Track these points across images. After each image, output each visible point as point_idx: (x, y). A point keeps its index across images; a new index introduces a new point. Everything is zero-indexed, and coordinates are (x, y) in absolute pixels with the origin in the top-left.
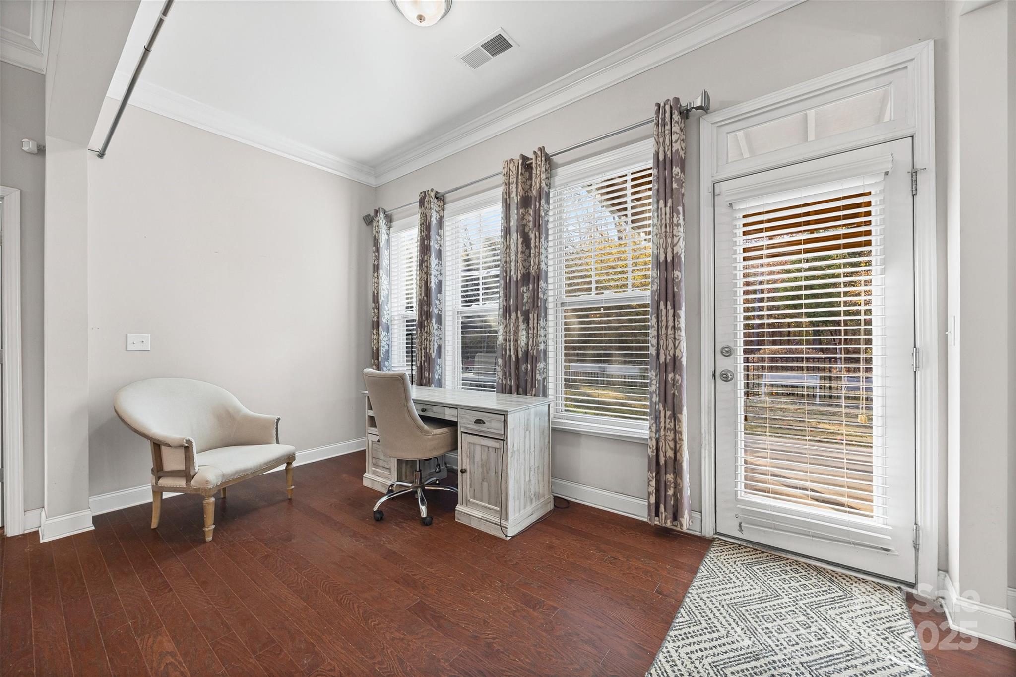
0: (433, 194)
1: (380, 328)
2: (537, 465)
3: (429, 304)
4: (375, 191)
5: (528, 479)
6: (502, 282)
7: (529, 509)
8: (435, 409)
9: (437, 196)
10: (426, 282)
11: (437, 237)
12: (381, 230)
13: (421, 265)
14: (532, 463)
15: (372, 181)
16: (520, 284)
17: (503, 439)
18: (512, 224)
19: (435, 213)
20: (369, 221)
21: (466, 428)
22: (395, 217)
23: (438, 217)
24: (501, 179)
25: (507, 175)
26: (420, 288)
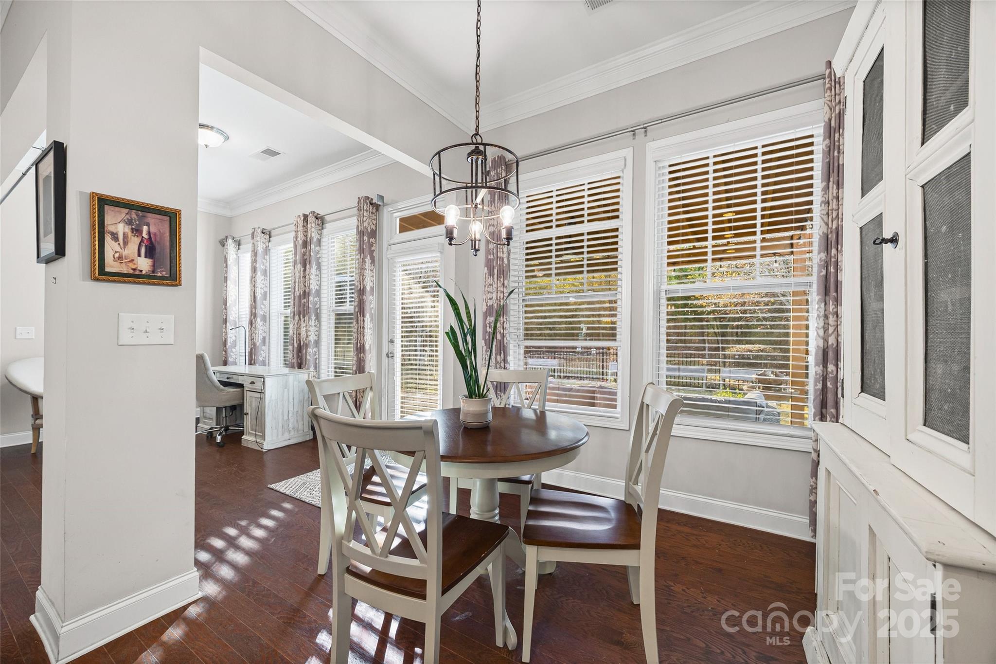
0: (259, 231)
1: (228, 324)
2: (295, 410)
3: (255, 308)
4: (230, 220)
5: (286, 417)
6: (292, 296)
7: (287, 436)
8: (235, 377)
9: (264, 232)
10: (254, 292)
11: (264, 261)
12: (229, 252)
13: (251, 280)
14: (291, 408)
15: (228, 213)
16: (302, 298)
17: (262, 393)
18: (297, 258)
19: (262, 244)
20: (223, 243)
21: (248, 387)
22: (242, 242)
23: (265, 246)
24: (293, 228)
25: (297, 225)
26: (251, 296)
